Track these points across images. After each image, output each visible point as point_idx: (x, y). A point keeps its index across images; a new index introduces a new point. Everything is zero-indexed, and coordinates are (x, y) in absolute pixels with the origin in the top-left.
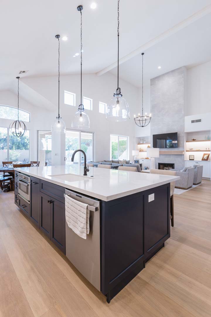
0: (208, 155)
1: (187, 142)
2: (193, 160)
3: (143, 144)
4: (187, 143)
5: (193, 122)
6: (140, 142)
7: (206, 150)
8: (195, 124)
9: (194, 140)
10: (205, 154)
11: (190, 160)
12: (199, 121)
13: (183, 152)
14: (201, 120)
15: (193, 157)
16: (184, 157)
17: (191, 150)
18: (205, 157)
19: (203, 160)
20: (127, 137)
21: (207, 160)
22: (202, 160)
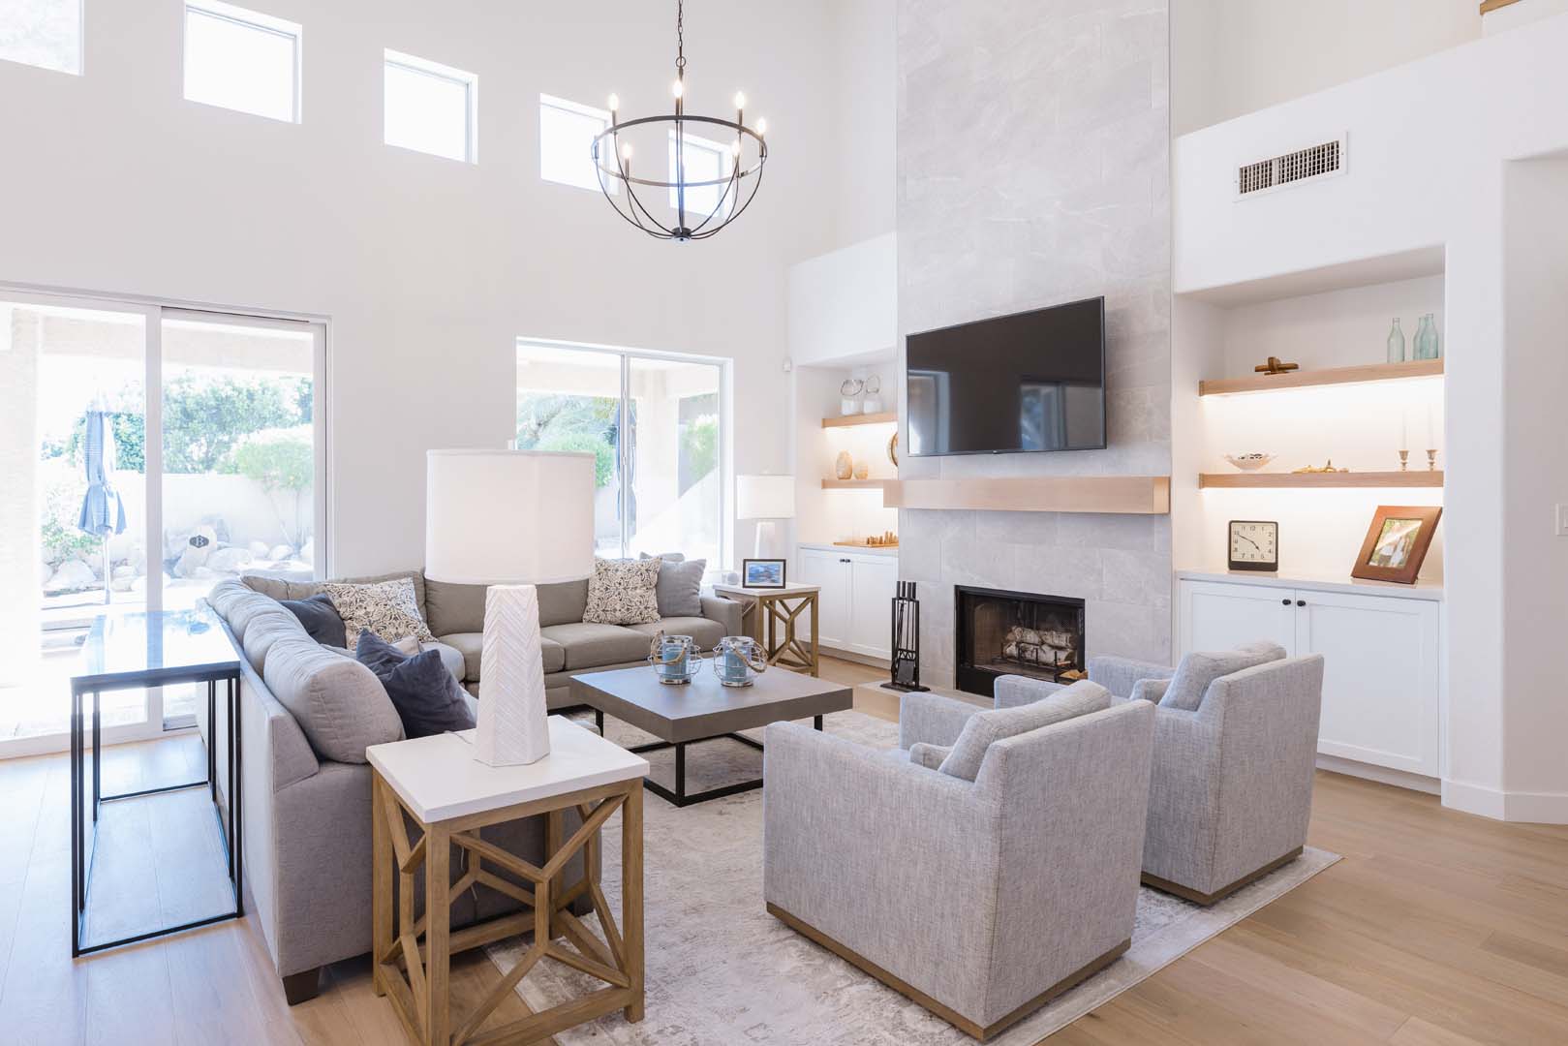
0: (1418, 524)
1: (1204, 388)
2: (1272, 567)
3: (858, 418)
4: (1206, 398)
5: (1255, 178)
6: (839, 407)
7: (1398, 468)
8: (1280, 195)
9: (1274, 368)
10: (1386, 515)
11: (1235, 566)
12: (1321, 160)
13: (1160, 495)
14: (1333, 148)
15: (1263, 536)
16: (1168, 542)
17: (1251, 473)
18: (1394, 544)
19: (1367, 569)
20: (721, 366)
21: (1407, 574)
22: (1356, 575)
